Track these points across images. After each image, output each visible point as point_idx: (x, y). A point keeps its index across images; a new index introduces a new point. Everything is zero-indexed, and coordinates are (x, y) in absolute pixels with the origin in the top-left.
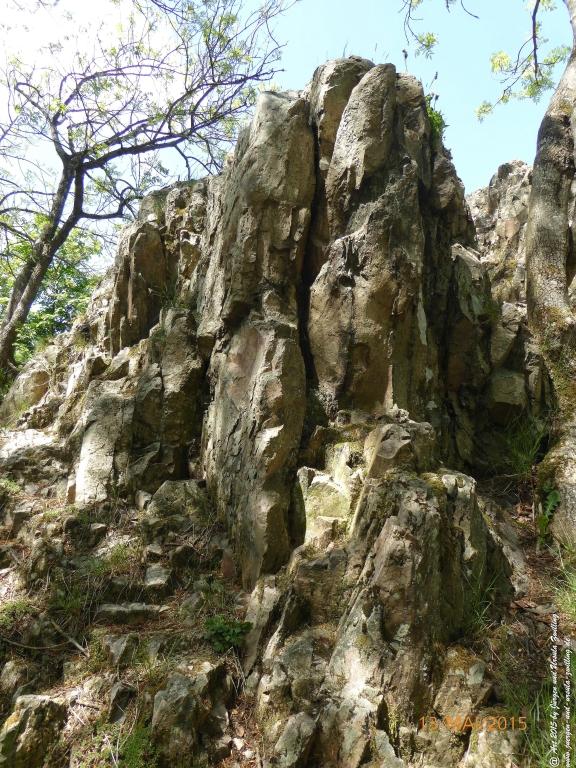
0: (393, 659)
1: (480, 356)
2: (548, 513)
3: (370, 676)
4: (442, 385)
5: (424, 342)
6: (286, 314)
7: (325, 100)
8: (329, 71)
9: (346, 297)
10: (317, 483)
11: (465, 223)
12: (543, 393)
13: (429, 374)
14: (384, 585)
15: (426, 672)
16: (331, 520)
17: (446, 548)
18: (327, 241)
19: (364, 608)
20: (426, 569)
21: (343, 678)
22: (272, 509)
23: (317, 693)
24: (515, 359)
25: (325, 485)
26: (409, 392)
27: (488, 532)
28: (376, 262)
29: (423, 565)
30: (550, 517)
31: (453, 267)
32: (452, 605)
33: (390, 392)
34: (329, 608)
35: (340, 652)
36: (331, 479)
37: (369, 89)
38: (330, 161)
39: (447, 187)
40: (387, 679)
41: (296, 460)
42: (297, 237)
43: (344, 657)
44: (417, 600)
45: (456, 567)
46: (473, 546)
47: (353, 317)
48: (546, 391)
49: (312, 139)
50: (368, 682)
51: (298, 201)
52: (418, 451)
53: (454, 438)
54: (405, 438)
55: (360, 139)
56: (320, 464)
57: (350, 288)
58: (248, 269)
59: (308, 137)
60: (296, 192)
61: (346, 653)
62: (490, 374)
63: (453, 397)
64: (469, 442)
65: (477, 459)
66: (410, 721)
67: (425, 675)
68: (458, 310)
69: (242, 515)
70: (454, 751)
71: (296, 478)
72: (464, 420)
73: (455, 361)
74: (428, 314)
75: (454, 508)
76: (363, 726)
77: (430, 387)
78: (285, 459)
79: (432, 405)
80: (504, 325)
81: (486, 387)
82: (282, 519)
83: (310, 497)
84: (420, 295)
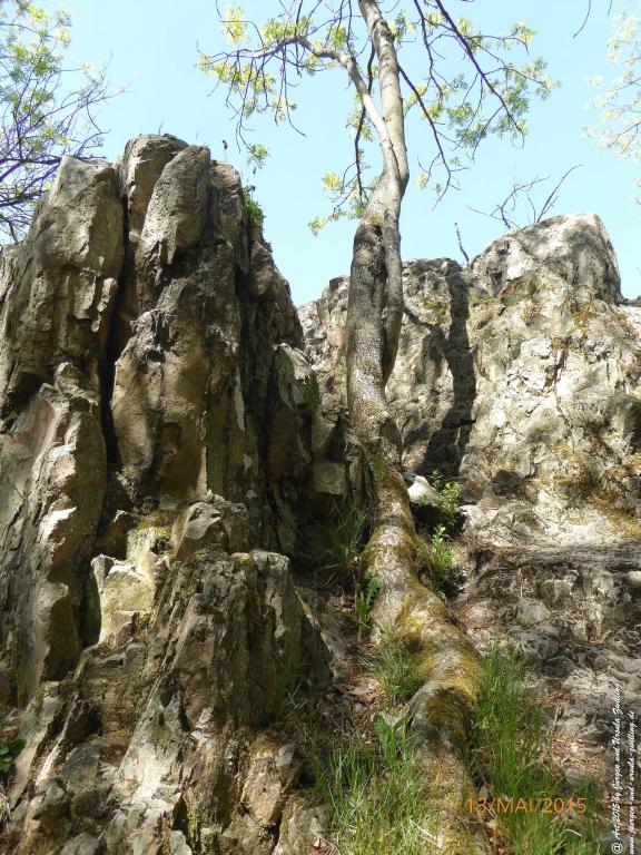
0: (194, 749)
1: (301, 445)
2: (369, 600)
3: (166, 772)
4: (263, 475)
5: (242, 427)
6: (85, 389)
7: (137, 172)
8: (142, 144)
9: (155, 373)
10: (116, 573)
11: (292, 325)
12: (363, 484)
13: (248, 462)
14: (185, 666)
15: (231, 760)
16: (132, 614)
17: (255, 625)
18: (135, 316)
19: (161, 698)
20: (231, 644)
21: (134, 781)
22: (57, 602)
23: (103, 806)
24: (335, 450)
25: (125, 574)
26: (225, 479)
27: (305, 616)
28: (188, 338)
29: (227, 641)
30: (371, 604)
31: (273, 357)
32: (262, 688)
33: (203, 476)
34: (124, 711)
35: (132, 752)
36: (133, 568)
37: (182, 167)
38: (140, 234)
39: (265, 275)
40: (187, 773)
41: (91, 549)
42: (101, 308)
43: (137, 756)
44: (221, 679)
45: (266, 647)
46: (285, 623)
47: (162, 394)
48: (367, 482)
49: (122, 209)
50: (164, 780)
51: (102, 270)
52: (229, 530)
53: (276, 530)
54: (214, 516)
55: (173, 214)
56: (121, 553)
57: (159, 364)
58: (41, 338)
59: (116, 206)
60: (102, 260)
61: (140, 751)
62: (312, 463)
63: (274, 487)
64: (292, 535)
65: (301, 553)
66: (213, 820)
67: (231, 763)
68: (278, 397)
69: (21, 618)
70: (263, 846)
71: (91, 569)
72: (286, 512)
73: (276, 450)
74: (247, 401)
75: (266, 585)
76: (155, 829)
77: (248, 475)
78: (77, 546)
79: (251, 494)
80: (324, 414)
81: (307, 478)
82: (72, 617)
83: (106, 590)
84: (238, 379)
